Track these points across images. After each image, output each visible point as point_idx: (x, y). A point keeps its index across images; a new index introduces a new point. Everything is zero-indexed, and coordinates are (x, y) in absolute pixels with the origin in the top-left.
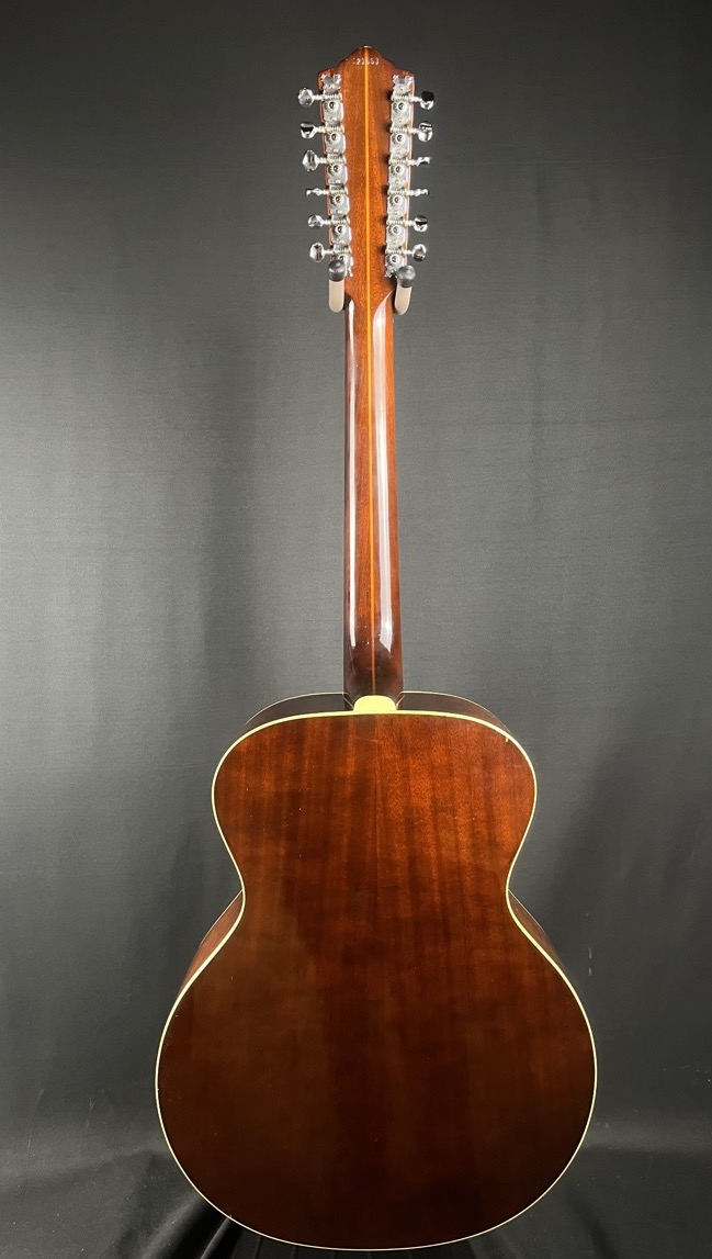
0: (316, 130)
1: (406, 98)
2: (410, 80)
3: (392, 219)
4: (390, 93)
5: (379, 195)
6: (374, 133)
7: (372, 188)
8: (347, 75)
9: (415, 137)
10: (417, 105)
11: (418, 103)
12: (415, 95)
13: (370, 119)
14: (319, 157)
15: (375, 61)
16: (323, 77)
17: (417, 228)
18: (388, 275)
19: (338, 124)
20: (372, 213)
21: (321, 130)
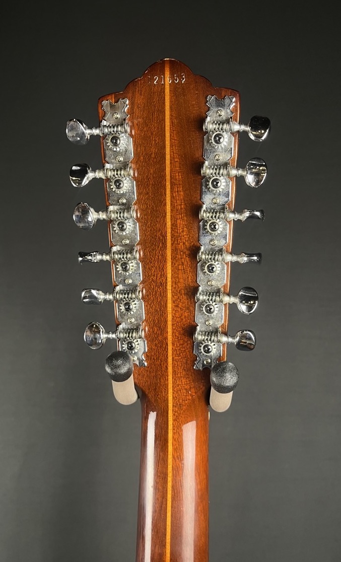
0: (91, 175)
1: (225, 126)
2: (233, 103)
3: (204, 293)
4: (202, 120)
5: (187, 260)
6: (179, 176)
7: (175, 251)
8: (139, 100)
9: (240, 180)
10: (242, 136)
11: (245, 133)
12: (240, 123)
13: (172, 159)
14: (97, 211)
15: (180, 77)
16: (105, 103)
17: (243, 308)
18: (198, 366)
19: (124, 166)
20: (175, 283)
21: (99, 174)
